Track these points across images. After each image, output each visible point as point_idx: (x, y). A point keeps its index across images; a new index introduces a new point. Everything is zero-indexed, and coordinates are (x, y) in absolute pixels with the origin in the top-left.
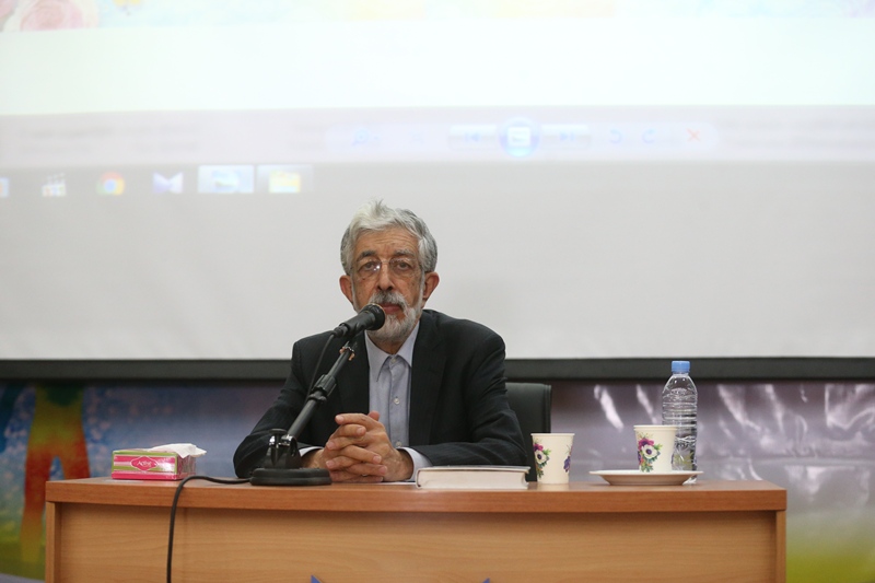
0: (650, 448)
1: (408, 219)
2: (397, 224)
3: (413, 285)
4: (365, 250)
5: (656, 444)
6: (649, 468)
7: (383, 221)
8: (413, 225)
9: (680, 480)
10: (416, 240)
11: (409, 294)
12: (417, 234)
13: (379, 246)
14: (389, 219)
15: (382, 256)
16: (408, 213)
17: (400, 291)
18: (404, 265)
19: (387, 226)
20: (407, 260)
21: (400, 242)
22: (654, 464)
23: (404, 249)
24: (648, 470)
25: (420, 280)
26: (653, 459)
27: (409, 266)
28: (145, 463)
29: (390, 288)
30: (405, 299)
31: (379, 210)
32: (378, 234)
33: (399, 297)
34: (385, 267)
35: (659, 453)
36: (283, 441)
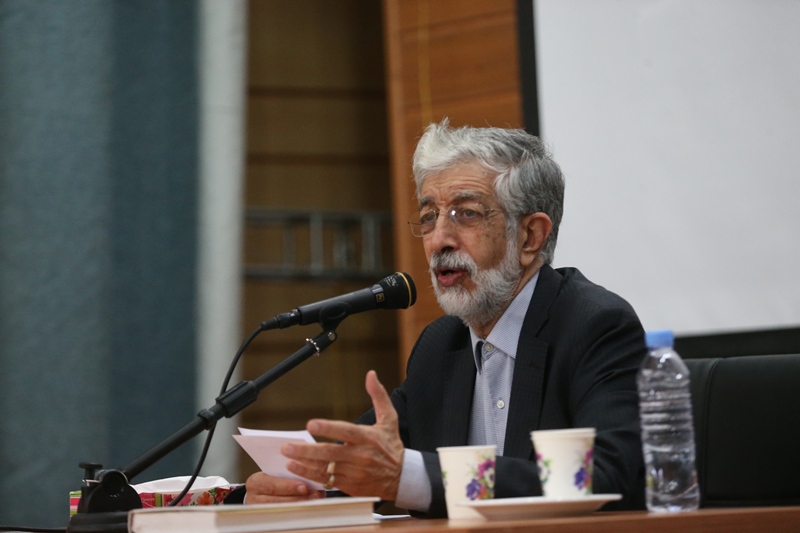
1: (484, 146)
8: (490, 154)
10: (491, 177)
12: (492, 167)
13: (437, 191)
15: (439, 204)
17: (466, 249)
18: (470, 212)
21: (459, 183)
29: (449, 248)
30: (473, 258)
35: (549, 472)
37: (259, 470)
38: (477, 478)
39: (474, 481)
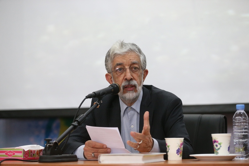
0: (217, 144)
1: (135, 48)
2: (131, 50)
3: (139, 76)
4: (118, 62)
5: (219, 142)
6: (217, 153)
7: (124, 50)
8: (137, 50)
9: (231, 159)
10: (139, 57)
11: (138, 80)
12: (139, 54)
13: (124, 61)
14: (127, 49)
15: (126, 65)
16: (134, 45)
17: (135, 80)
18: (136, 68)
19: (126, 52)
20: (136, 66)
21: (133, 58)
22: (219, 151)
23: (135, 61)
24: (217, 154)
25: (142, 74)
26: (219, 149)
27: (138, 68)
28: (10, 153)
29: (131, 79)
30: (137, 83)
31: (122, 45)
32: (123, 55)
33: (134, 82)
34: (128, 70)
35: (221, 146)
36: (50, 143)
37: (90, 139)
38: (180, 148)
39: (179, 149)
